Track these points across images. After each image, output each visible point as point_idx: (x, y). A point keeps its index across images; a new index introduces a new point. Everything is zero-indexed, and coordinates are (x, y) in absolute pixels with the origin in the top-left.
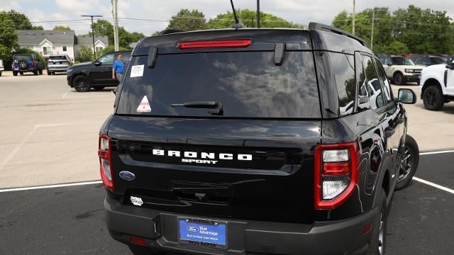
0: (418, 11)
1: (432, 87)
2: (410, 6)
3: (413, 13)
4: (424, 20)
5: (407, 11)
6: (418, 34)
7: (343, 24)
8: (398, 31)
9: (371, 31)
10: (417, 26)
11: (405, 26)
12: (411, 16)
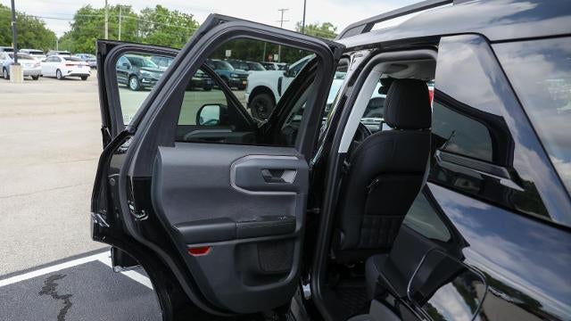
0: (165, 11)
1: (264, 97)
2: (157, 6)
3: (161, 13)
4: (172, 21)
5: (154, 11)
6: (166, 35)
7: (86, 19)
8: (146, 31)
9: (117, 29)
10: (165, 27)
11: (152, 26)
12: (159, 16)
